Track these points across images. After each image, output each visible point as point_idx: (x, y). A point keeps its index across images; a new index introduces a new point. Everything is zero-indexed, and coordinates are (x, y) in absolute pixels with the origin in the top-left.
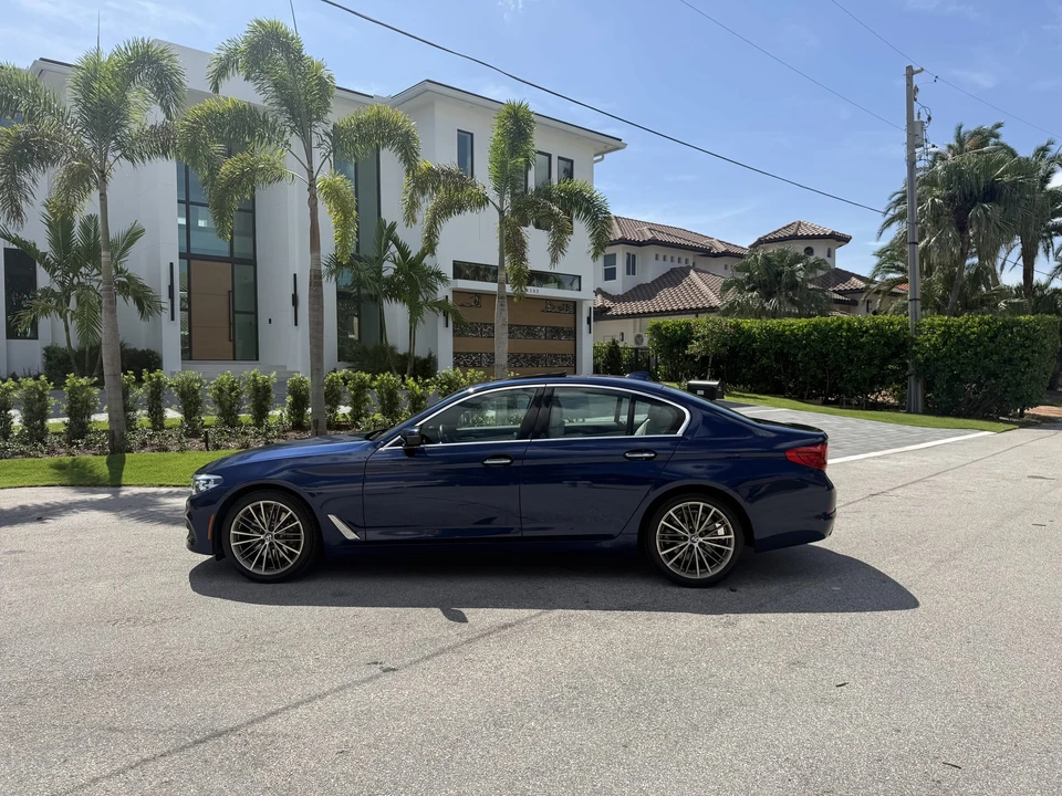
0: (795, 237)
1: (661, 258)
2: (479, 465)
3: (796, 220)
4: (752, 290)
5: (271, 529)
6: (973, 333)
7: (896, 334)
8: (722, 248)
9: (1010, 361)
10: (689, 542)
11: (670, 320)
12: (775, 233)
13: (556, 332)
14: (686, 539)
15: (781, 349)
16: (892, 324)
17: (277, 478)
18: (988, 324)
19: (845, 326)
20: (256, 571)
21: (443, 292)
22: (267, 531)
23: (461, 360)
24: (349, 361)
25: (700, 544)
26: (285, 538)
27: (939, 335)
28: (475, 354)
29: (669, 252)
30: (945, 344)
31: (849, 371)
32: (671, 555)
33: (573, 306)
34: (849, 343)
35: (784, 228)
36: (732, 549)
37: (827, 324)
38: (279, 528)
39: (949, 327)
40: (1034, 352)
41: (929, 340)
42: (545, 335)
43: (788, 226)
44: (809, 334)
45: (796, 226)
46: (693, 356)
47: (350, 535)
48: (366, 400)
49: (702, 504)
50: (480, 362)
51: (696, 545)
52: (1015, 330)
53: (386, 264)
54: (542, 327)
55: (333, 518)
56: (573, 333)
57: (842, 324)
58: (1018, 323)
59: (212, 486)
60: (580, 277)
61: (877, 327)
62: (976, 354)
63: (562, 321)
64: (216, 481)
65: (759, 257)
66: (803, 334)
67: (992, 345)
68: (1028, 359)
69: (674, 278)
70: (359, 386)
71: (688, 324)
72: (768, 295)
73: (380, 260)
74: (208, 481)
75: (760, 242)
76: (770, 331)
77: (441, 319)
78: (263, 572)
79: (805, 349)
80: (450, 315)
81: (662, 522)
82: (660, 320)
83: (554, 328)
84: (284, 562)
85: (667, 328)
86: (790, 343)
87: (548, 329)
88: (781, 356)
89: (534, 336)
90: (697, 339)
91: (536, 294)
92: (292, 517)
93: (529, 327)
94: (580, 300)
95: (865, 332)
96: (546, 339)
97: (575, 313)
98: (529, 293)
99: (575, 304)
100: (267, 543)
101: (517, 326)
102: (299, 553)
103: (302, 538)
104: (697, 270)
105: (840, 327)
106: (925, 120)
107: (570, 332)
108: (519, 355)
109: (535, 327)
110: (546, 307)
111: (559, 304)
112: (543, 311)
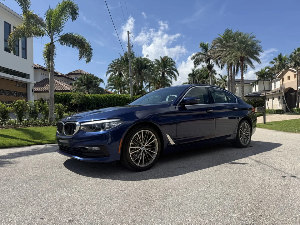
0: (80, 74)
1: (43, 74)
7: (128, 99)
8: (60, 74)
11: (60, 93)
12: (74, 72)
13: (20, 94)
15: (98, 103)
16: (127, 97)
20: (140, 166)
22: (142, 145)
29: (45, 73)
33: (26, 85)
34: (117, 101)
36: (250, 135)
37: (111, 96)
43: (77, 70)
44: (106, 99)
46: (72, 104)
51: (244, 135)
54: (15, 92)
55: (168, 136)
57: (115, 96)
60: (29, 75)
61: (124, 97)
63: (22, 90)
75: (70, 74)
76: (94, 98)
78: (143, 166)
85: (59, 96)
86: (101, 101)
87: (18, 93)
89: (12, 95)
90: (74, 99)
91: (15, 78)
92: (153, 137)
93: (10, 91)
94: (30, 83)
95: (121, 99)
96: (16, 96)
97: (27, 88)
98: (13, 78)
99: (27, 84)
100: (142, 151)
101: (6, 90)
102: (156, 153)
103: (157, 146)
104: (56, 79)
105: (115, 97)
106: (132, 46)
107: (25, 94)
108: (6, 102)
109: (13, 91)
110: (17, 85)
111: (22, 84)
112: (15, 86)
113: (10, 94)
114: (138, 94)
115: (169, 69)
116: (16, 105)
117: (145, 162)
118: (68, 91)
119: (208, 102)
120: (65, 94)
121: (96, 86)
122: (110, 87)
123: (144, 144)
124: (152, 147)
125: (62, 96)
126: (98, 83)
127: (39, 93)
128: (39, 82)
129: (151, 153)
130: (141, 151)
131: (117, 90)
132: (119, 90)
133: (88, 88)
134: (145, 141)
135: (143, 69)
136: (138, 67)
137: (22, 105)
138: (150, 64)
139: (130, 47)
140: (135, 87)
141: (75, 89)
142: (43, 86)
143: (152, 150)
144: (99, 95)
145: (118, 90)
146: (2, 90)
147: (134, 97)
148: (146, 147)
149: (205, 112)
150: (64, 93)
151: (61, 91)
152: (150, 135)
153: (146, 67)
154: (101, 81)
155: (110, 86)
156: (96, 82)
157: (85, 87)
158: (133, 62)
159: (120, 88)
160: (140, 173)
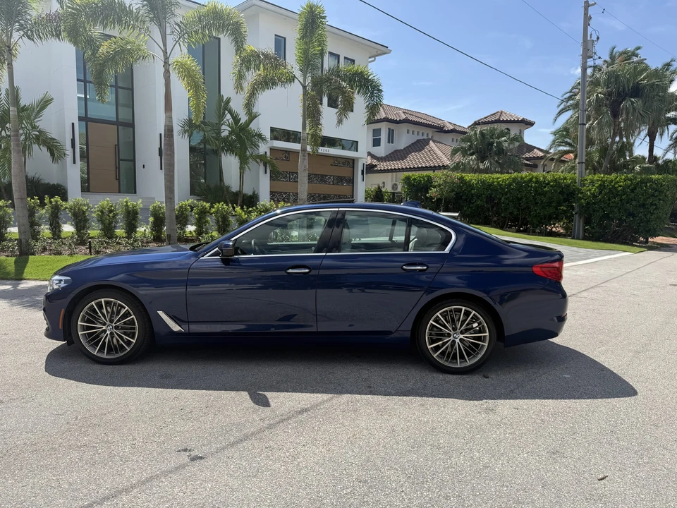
0: (498, 121)
1: (411, 132)
2: (282, 273)
3: (499, 110)
4: (472, 154)
5: (111, 321)
6: (620, 186)
7: (568, 186)
8: (451, 127)
9: (643, 205)
10: (452, 338)
11: (417, 174)
12: (485, 118)
13: (340, 180)
14: (449, 335)
15: (491, 195)
16: (565, 179)
17: (114, 280)
18: (630, 180)
19: (534, 180)
20: (99, 355)
21: (263, 148)
22: (108, 323)
23: (275, 196)
24: (198, 196)
25: (461, 340)
26: (122, 328)
27: (597, 187)
28: (285, 193)
29: (416, 129)
30: (600, 193)
31: (535, 210)
32: (437, 348)
33: (352, 162)
34: (536, 191)
35: (492, 115)
36: (486, 345)
37: (522, 178)
38: (119, 321)
39: (604, 182)
40: (660, 200)
41: (590, 190)
42: (333, 182)
43: (494, 114)
44: (510, 184)
45: (499, 114)
46: (432, 198)
47: (176, 328)
48: (207, 222)
49: (464, 308)
50: (288, 199)
51: (457, 341)
52: (648, 184)
53: (223, 127)
54: (331, 175)
55: (160, 313)
56: (351, 181)
57: (532, 178)
58: (650, 180)
59: (63, 285)
60: (357, 142)
61: (555, 180)
62: (621, 200)
63: (344, 172)
64: (66, 281)
65: (478, 132)
66: (506, 185)
67: (633, 195)
68: (655, 205)
69: (419, 146)
70: (201, 212)
71: (429, 177)
72: (482, 159)
73: (219, 125)
74: (60, 281)
76: (483, 182)
77: (262, 168)
78: (104, 356)
79: (506, 194)
80: (268, 165)
81: (431, 322)
82: (410, 174)
83: (339, 177)
84: (122, 348)
85: (415, 179)
86: (496, 190)
87: (335, 178)
88: (490, 199)
89: (325, 182)
90: (435, 187)
91: (327, 152)
93: (322, 176)
94: (358, 159)
95: (547, 184)
96: (334, 184)
97: (353, 167)
98: (322, 152)
99: (354, 160)
101: (314, 175)
104: (432, 140)
105: (531, 180)
106: (595, 39)
107: (349, 180)
108: (315, 194)
109: (326, 176)
110: (334, 163)
111: (343, 160)
112: (332, 165)
113: (321, 180)
114: (615, 168)
126: (504, 145)
135: (625, 98)
136: (610, 95)
139: (590, 44)
141: (456, 163)
142: (405, 158)
144: (497, 175)
148: (115, 327)
157: (474, 157)
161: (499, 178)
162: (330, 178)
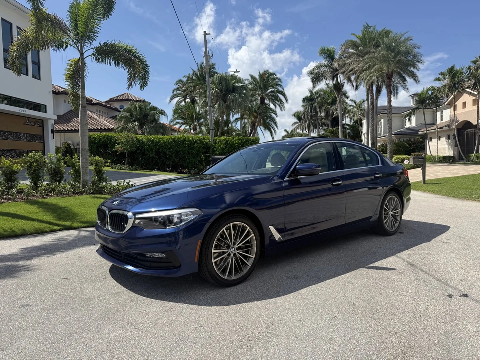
0: (128, 100)
1: (67, 102)
4: (135, 121)
6: (236, 143)
7: (207, 144)
8: (96, 102)
12: (117, 97)
13: (32, 138)
15: (159, 150)
16: (205, 139)
20: (229, 279)
27: (224, 144)
30: (226, 148)
31: (189, 159)
33: (41, 123)
34: (189, 146)
37: (179, 139)
39: (227, 141)
41: (220, 146)
42: (27, 139)
43: (123, 95)
44: (172, 143)
46: (116, 152)
54: (25, 134)
55: (272, 228)
56: (42, 139)
57: (186, 139)
60: (46, 106)
61: (200, 140)
63: (36, 131)
65: (138, 106)
66: (169, 143)
75: (111, 100)
76: (153, 141)
79: (169, 149)
83: (31, 135)
85: (96, 138)
86: (162, 147)
87: (29, 136)
88: (158, 153)
89: (20, 139)
90: (119, 144)
91: (24, 113)
92: (249, 232)
93: (17, 134)
94: (48, 120)
95: (195, 143)
96: (27, 141)
97: (43, 127)
98: (20, 112)
99: (43, 121)
100: (232, 255)
101: (9, 132)
102: (254, 257)
103: (255, 246)
104: (89, 111)
105: (185, 140)
106: (211, 56)
107: (41, 138)
108: (11, 150)
109: (20, 134)
110: (26, 122)
111: (34, 121)
112: (24, 124)
113: (16, 138)
114: (223, 134)
115: (272, 92)
116: (29, 162)
117: (237, 271)
118: (110, 130)
119: (334, 168)
120: (105, 136)
121: (155, 121)
122: (177, 123)
123: (235, 244)
124: (247, 247)
125: (100, 140)
126: (157, 116)
127: (63, 134)
128: (63, 116)
129: (246, 257)
130: (229, 255)
131: (188, 127)
132: (192, 126)
133: (141, 126)
134: (236, 240)
135: (229, 93)
136: (222, 91)
137: (37, 162)
138: (241, 85)
139: (209, 58)
140: (217, 123)
141: (120, 127)
142: (69, 122)
143: (247, 252)
144: (160, 136)
145: (190, 127)
146: (3, 131)
147: (217, 140)
148: (237, 249)
149: (330, 186)
150: (104, 134)
151: (98, 131)
152: (244, 229)
153: (234, 90)
154: (163, 113)
155: (177, 121)
156: (154, 115)
157: (137, 123)
158: (213, 83)
159: (194, 124)
160: (230, 290)
161: (162, 138)
162: (24, 136)
